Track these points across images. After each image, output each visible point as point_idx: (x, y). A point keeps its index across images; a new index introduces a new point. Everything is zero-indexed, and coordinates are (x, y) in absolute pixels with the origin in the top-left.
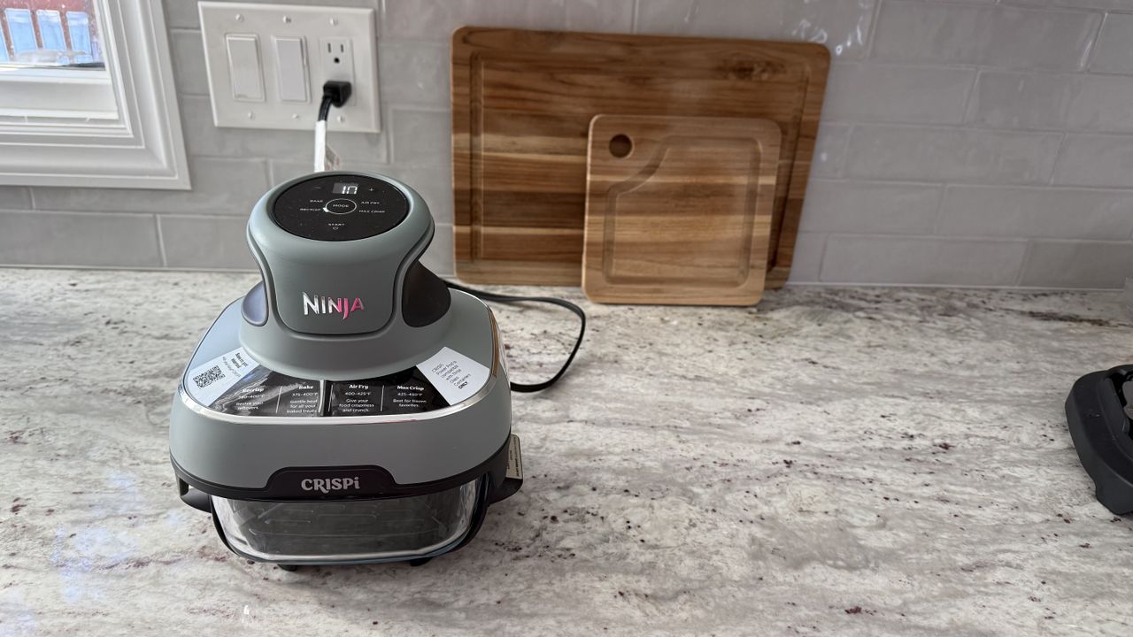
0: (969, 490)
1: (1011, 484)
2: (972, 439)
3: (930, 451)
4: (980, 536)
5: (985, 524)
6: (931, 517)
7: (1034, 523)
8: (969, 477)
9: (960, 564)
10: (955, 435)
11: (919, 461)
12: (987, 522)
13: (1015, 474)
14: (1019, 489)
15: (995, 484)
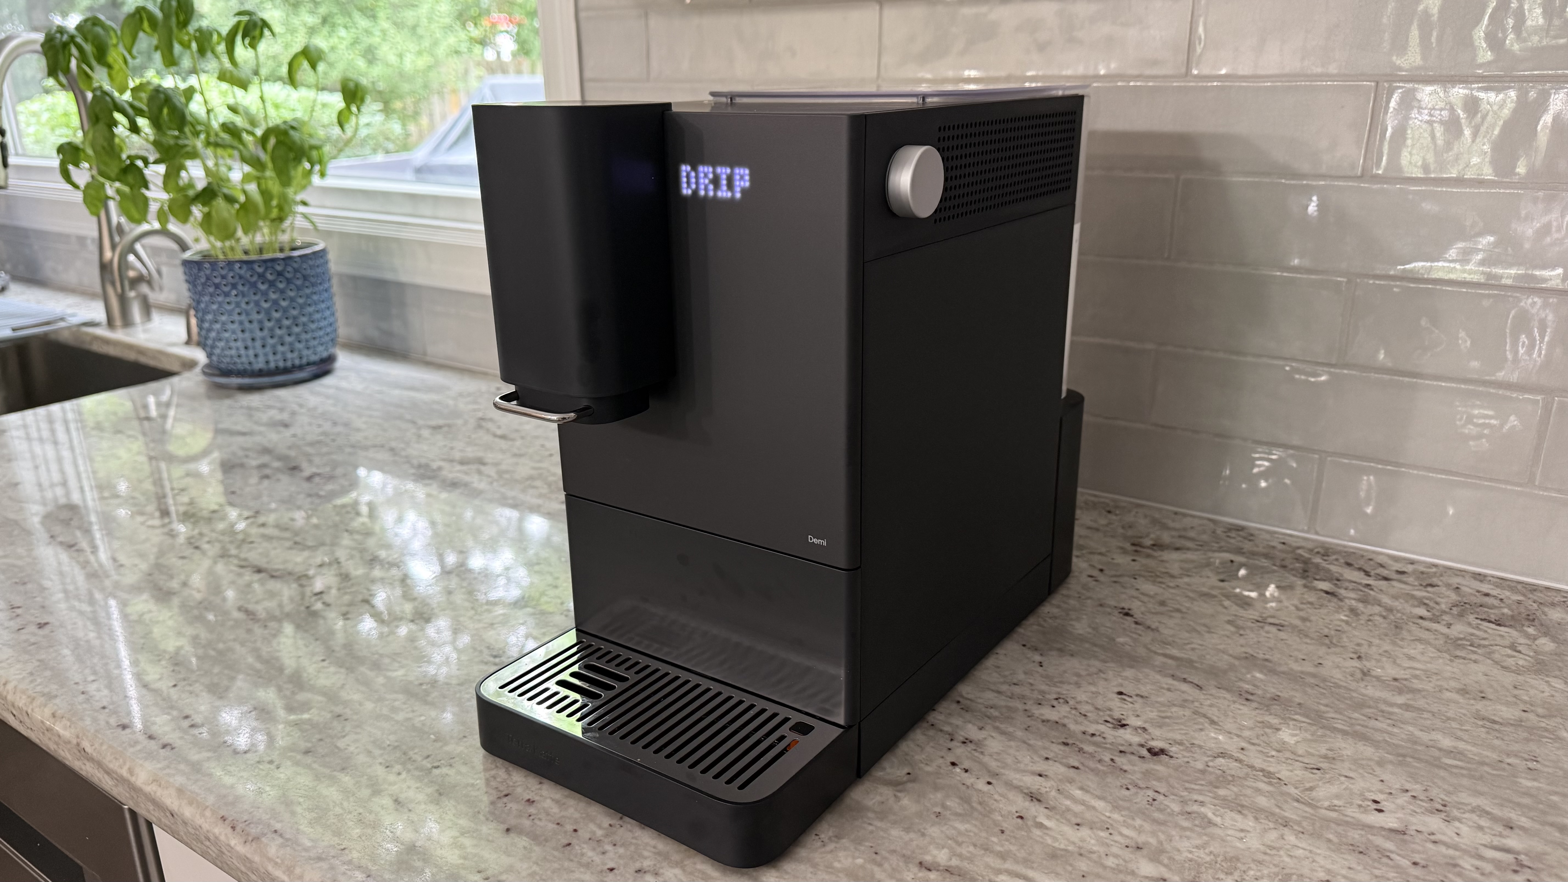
0: (1100, 804)
1: (1186, 824)
2: (1221, 761)
3: (1122, 748)
4: (1013, 848)
5: (1049, 841)
6: (980, 803)
7: (1133, 873)
8: (1127, 793)
9: (928, 858)
10: (1200, 747)
11: (1081, 750)
12: (1055, 839)
13: (1218, 820)
14: (1188, 833)
15: (1157, 815)
